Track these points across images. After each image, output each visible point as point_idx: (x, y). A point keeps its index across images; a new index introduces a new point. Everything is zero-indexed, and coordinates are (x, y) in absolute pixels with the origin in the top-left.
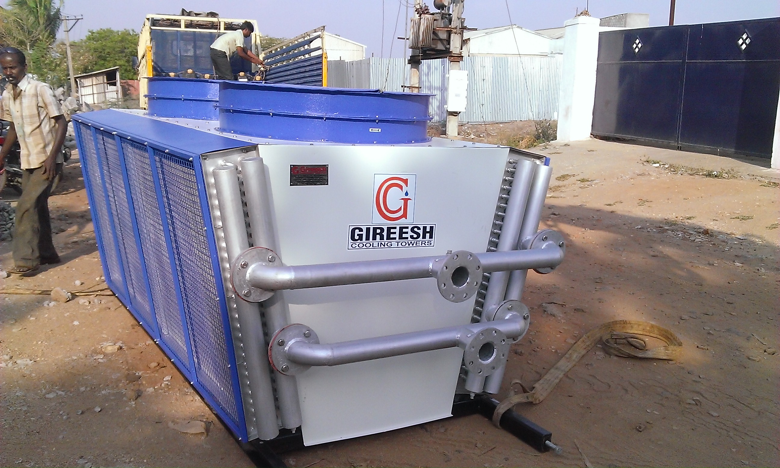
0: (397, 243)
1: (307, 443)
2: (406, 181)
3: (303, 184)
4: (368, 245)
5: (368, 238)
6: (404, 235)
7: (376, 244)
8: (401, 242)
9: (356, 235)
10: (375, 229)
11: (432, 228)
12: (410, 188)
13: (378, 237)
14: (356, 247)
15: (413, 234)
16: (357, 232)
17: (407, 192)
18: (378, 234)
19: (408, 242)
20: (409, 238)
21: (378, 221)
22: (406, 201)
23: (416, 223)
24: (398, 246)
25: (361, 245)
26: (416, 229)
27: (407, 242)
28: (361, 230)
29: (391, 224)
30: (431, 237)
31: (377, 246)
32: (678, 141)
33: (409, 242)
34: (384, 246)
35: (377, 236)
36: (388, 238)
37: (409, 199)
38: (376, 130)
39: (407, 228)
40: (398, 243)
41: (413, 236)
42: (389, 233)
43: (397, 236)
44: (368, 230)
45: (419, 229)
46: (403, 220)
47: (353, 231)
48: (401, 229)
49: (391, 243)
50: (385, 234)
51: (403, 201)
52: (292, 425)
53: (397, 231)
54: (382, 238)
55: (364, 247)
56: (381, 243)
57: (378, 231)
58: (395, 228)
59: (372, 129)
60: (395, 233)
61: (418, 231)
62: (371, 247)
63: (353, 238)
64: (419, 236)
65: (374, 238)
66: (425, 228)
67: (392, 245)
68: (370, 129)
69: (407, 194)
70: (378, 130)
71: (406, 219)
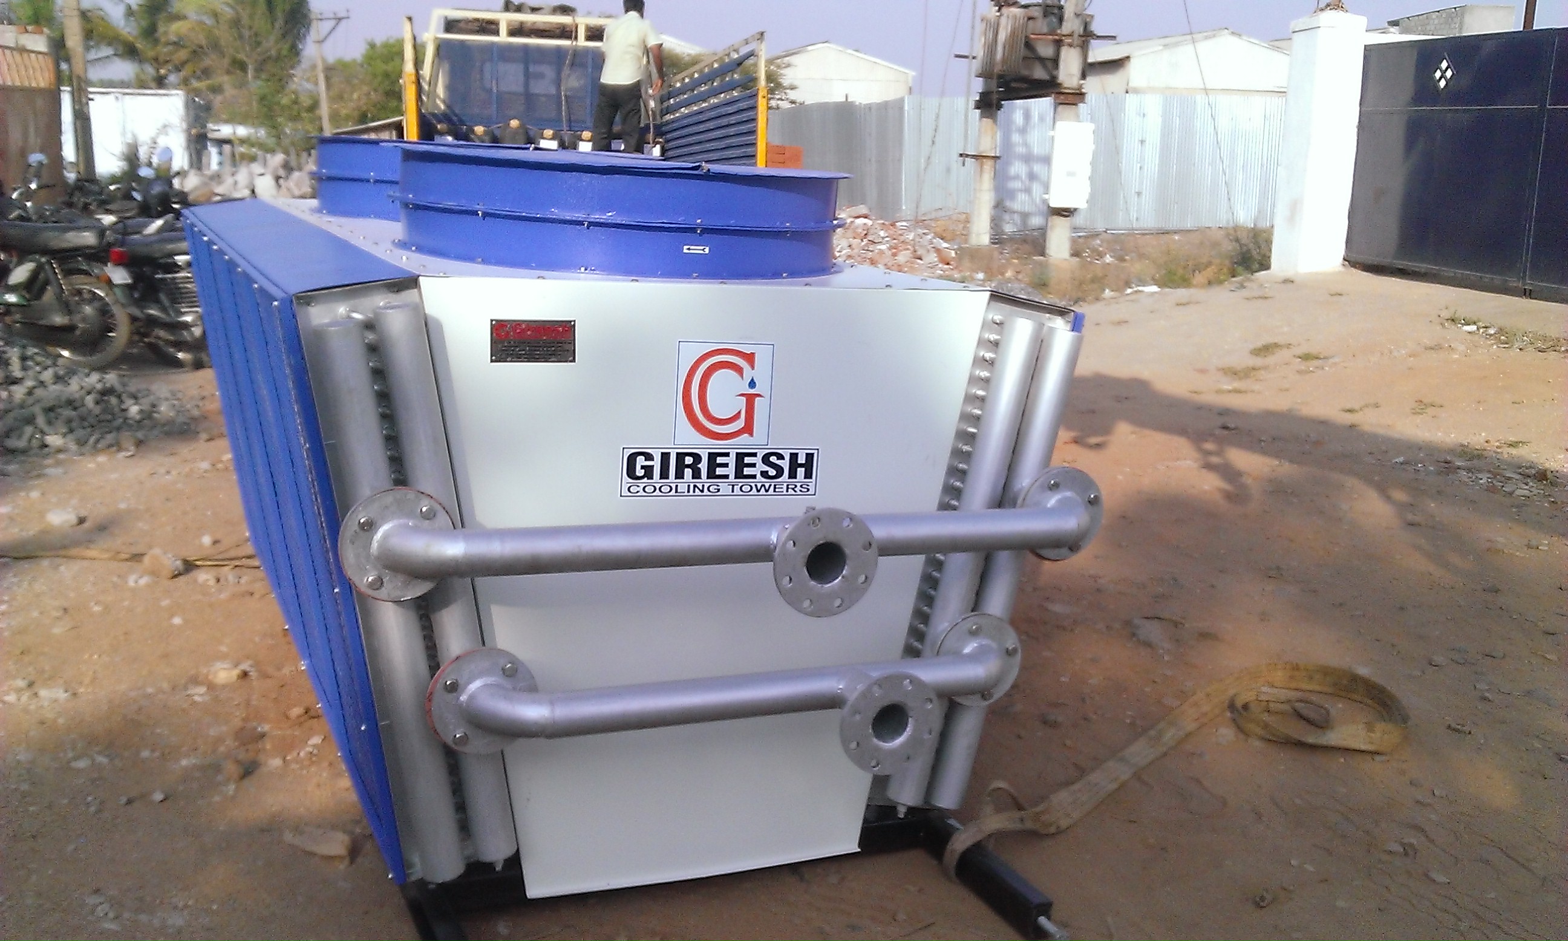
0: (731, 487)
1: (535, 890)
2: (750, 358)
3: (518, 358)
4: (665, 489)
5: (664, 475)
6: (747, 471)
7: (682, 488)
8: (740, 484)
9: (638, 467)
10: (680, 457)
11: (810, 457)
12: (761, 372)
13: (688, 472)
14: (638, 492)
15: (766, 468)
16: (641, 461)
17: (752, 380)
18: (688, 466)
19: (756, 485)
20: (759, 475)
21: (689, 440)
22: (750, 399)
23: (773, 446)
24: (733, 491)
25: (649, 489)
26: (775, 458)
27: (753, 485)
28: (649, 457)
29: (718, 446)
30: (808, 475)
31: (686, 491)
32: (1524, 278)
33: (759, 485)
34: (702, 491)
35: (686, 470)
36: (711, 475)
37: (759, 395)
38: (697, 250)
39: (754, 455)
40: (733, 486)
41: (767, 472)
42: (713, 465)
43: (731, 471)
44: (665, 457)
45: (780, 457)
46: (744, 438)
47: (632, 459)
48: (740, 457)
49: (718, 486)
50: (703, 466)
51: (744, 399)
52: (496, 852)
53: (731, 460)
54: (696, 474)
55: (657, 492)
56: (695, 486)
57: (689, 460)
58: (727, 455)
59: (688, 247)
60: (726, 465)
61: (779, 462)
62: (673, 492)
63: (631, 473)
64: (780, 471)
65: (680, 475)
66: (794, 457)
67: (719, 490)
68: (686, 247)
69: (752, 384)
70: (703, 250)
71: (751, 434)
